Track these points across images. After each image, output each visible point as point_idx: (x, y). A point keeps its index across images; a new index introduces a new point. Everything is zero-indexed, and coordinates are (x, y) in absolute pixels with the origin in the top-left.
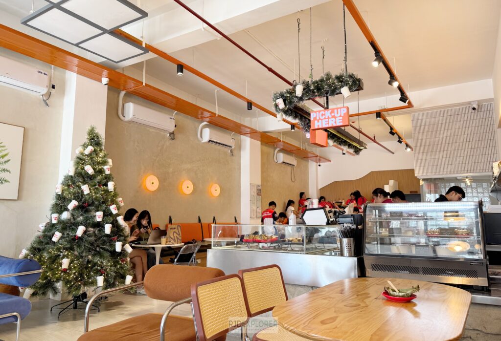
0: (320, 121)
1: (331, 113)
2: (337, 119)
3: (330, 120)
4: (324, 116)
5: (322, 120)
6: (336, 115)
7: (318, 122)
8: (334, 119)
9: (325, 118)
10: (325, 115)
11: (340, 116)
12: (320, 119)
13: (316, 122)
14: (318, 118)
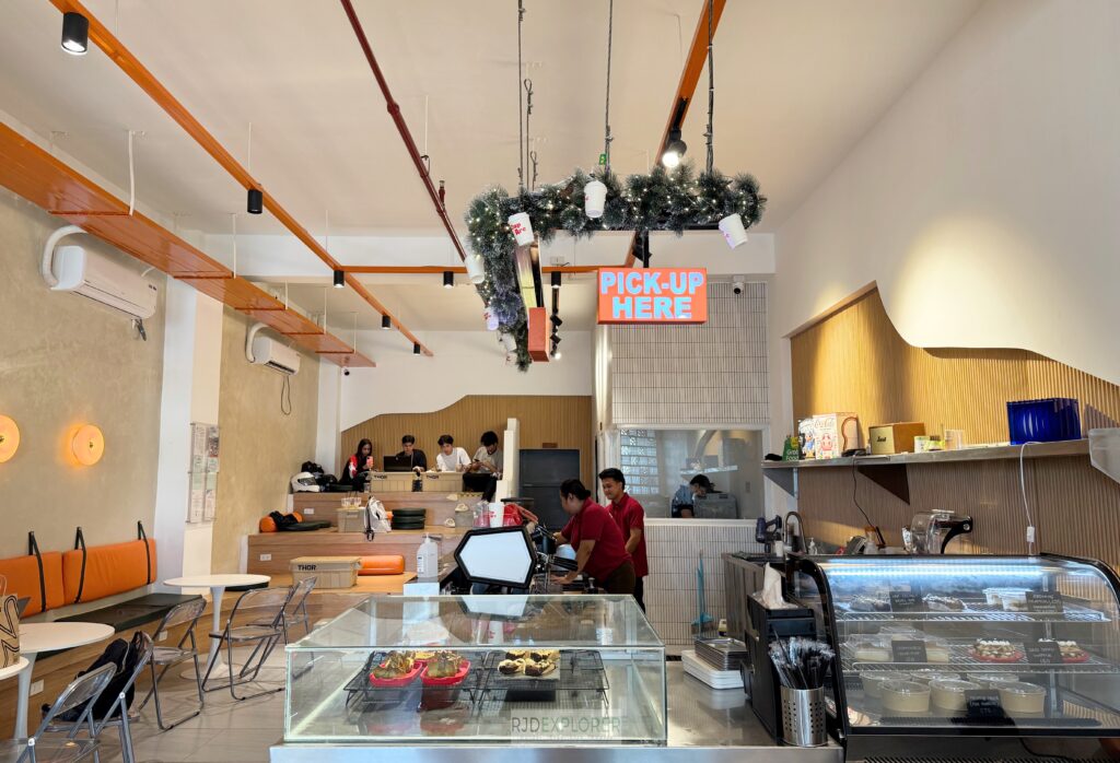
0: (628, 300)
1: (659, 281)
2: (678, 300)
3: (657, 300)
4: (639, 287)
5: (633, 296)
6: (675, 290)
7: (622, 301)
8: (668, 301)
9: (642, 294)
10: (641, 283)
11: (686, 294)
12: (627, 293)
13: (616, 300)
14: (621, 291)
